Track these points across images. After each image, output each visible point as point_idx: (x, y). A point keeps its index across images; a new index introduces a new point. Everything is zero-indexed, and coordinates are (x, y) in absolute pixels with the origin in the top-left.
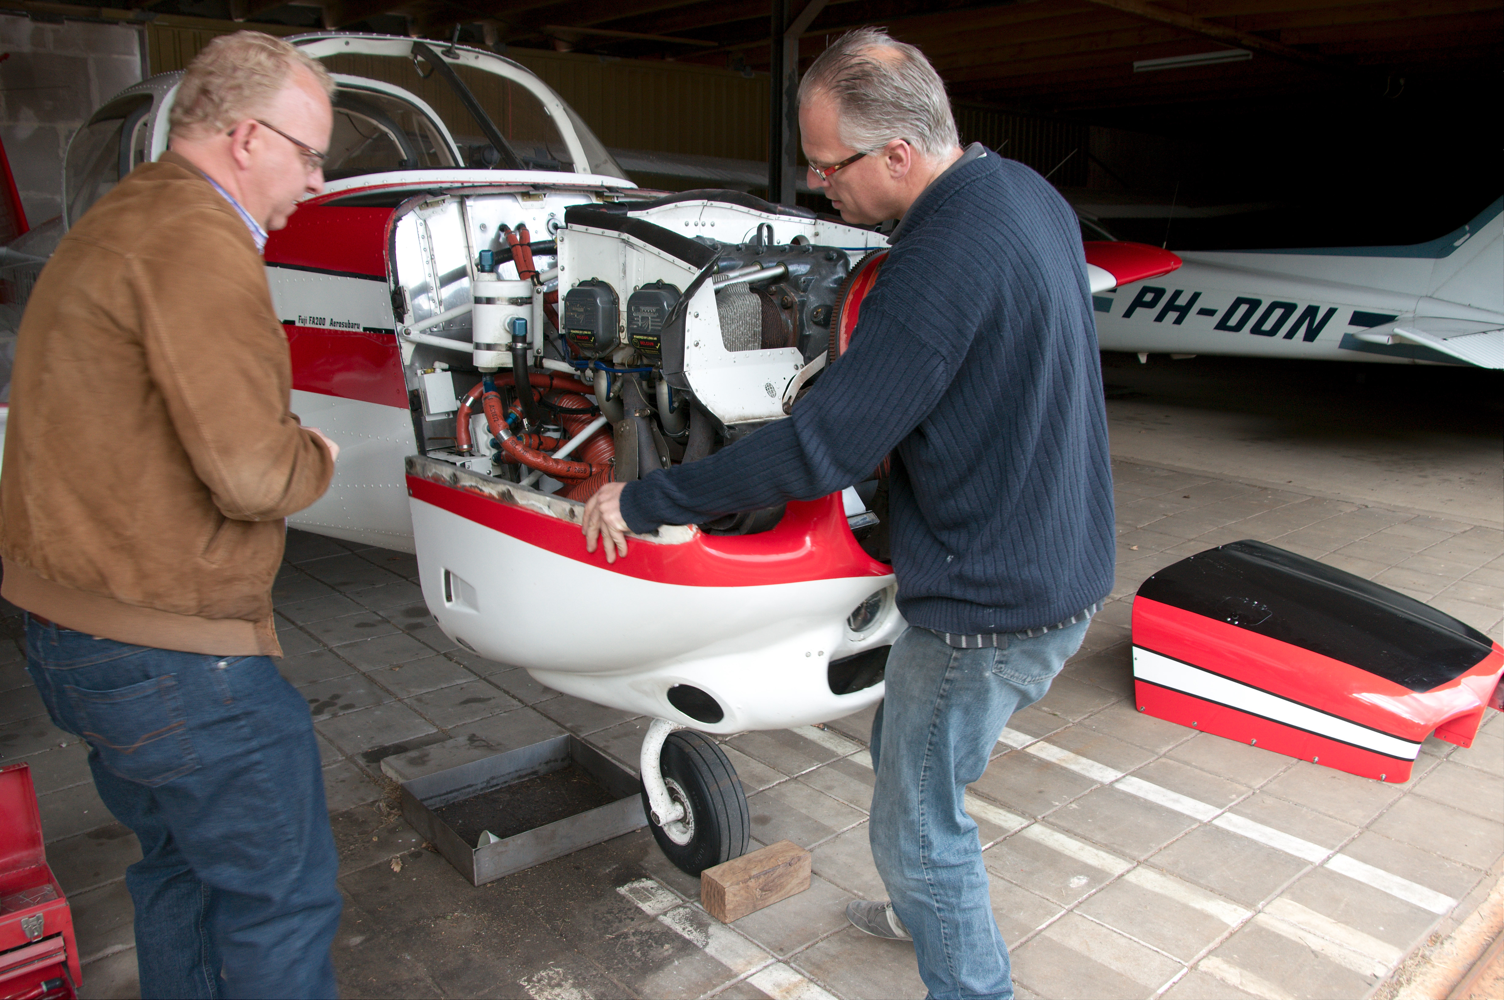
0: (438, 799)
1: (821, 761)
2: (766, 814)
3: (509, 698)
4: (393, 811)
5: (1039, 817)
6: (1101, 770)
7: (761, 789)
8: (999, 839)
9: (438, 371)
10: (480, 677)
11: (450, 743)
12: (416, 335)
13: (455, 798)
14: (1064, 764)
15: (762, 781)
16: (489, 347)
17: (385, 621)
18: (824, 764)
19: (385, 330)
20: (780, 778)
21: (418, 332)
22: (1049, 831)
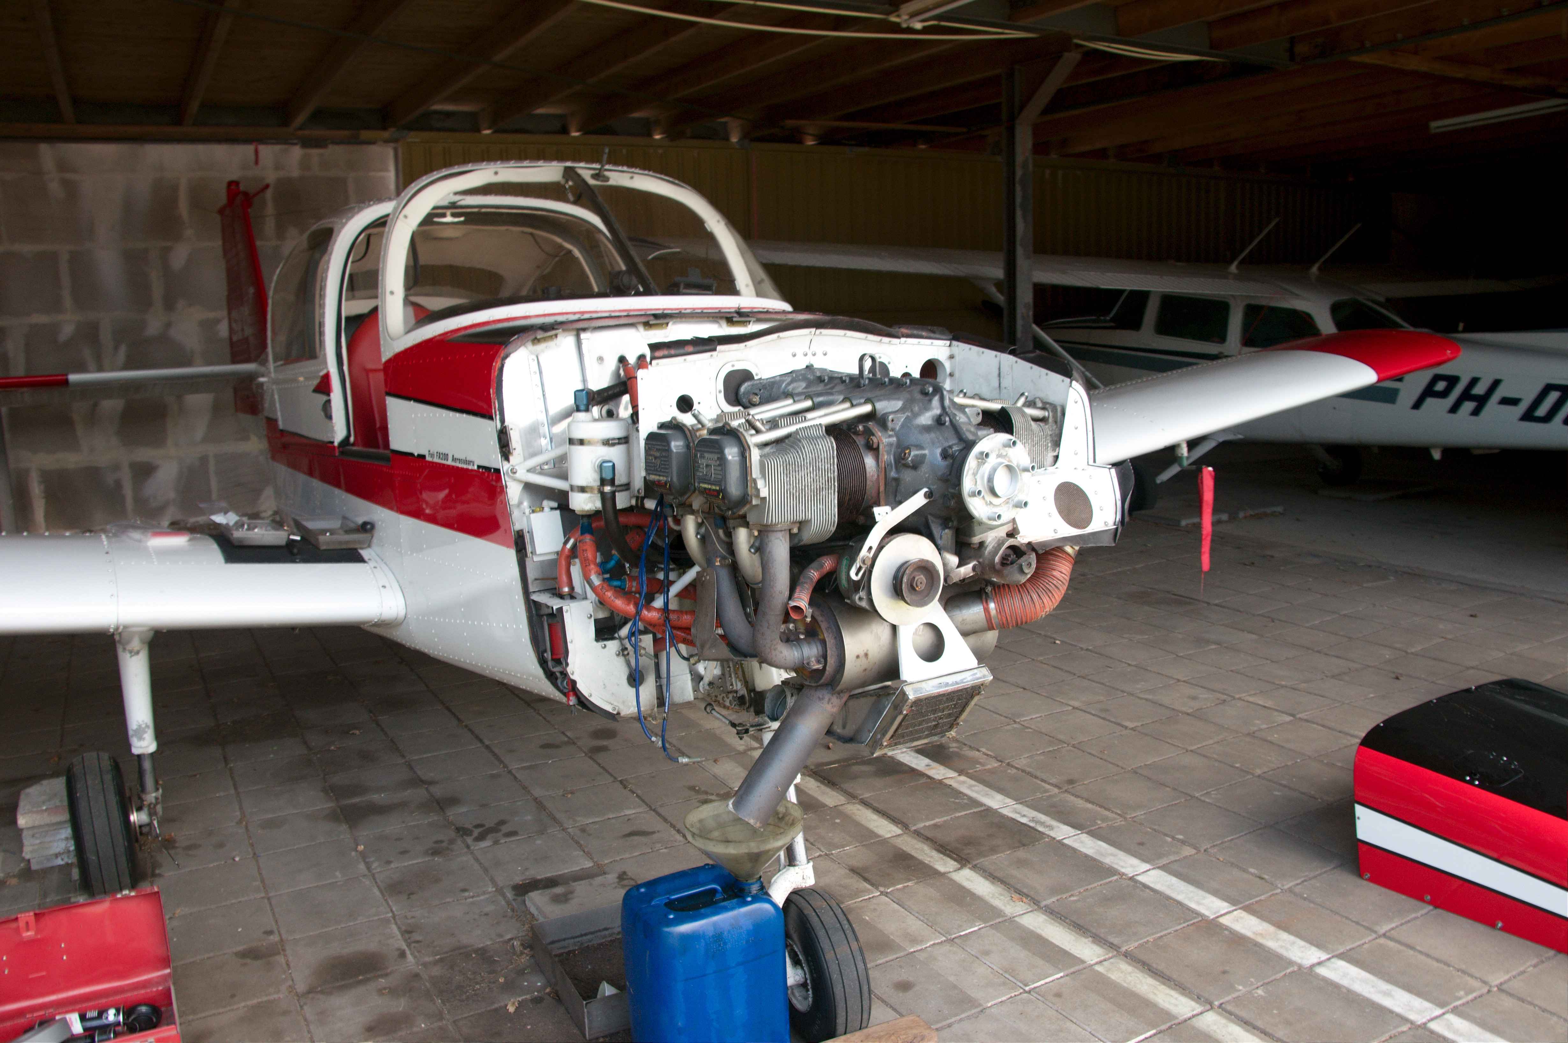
0: (572, 940)
1: (985, 923)
2: (911, 979)
3: (674, 832)
4: (526, 951)
5: (1217, 1003)
6: (1302, 949)
7: (912, 950)
8: (1164, 1027)
9: (547, 509)
10: (650, 807)
11: (599, 880)
12: (523, 474)
13: (590, 941)
14: (1260, 940)
15: (914, 941)
16: (583, 489)
17: (571, 742)
18: (987, 924)
19: (493, 468)
20: (935, 939)
21: (525, 471)
22: (1223, 1021)
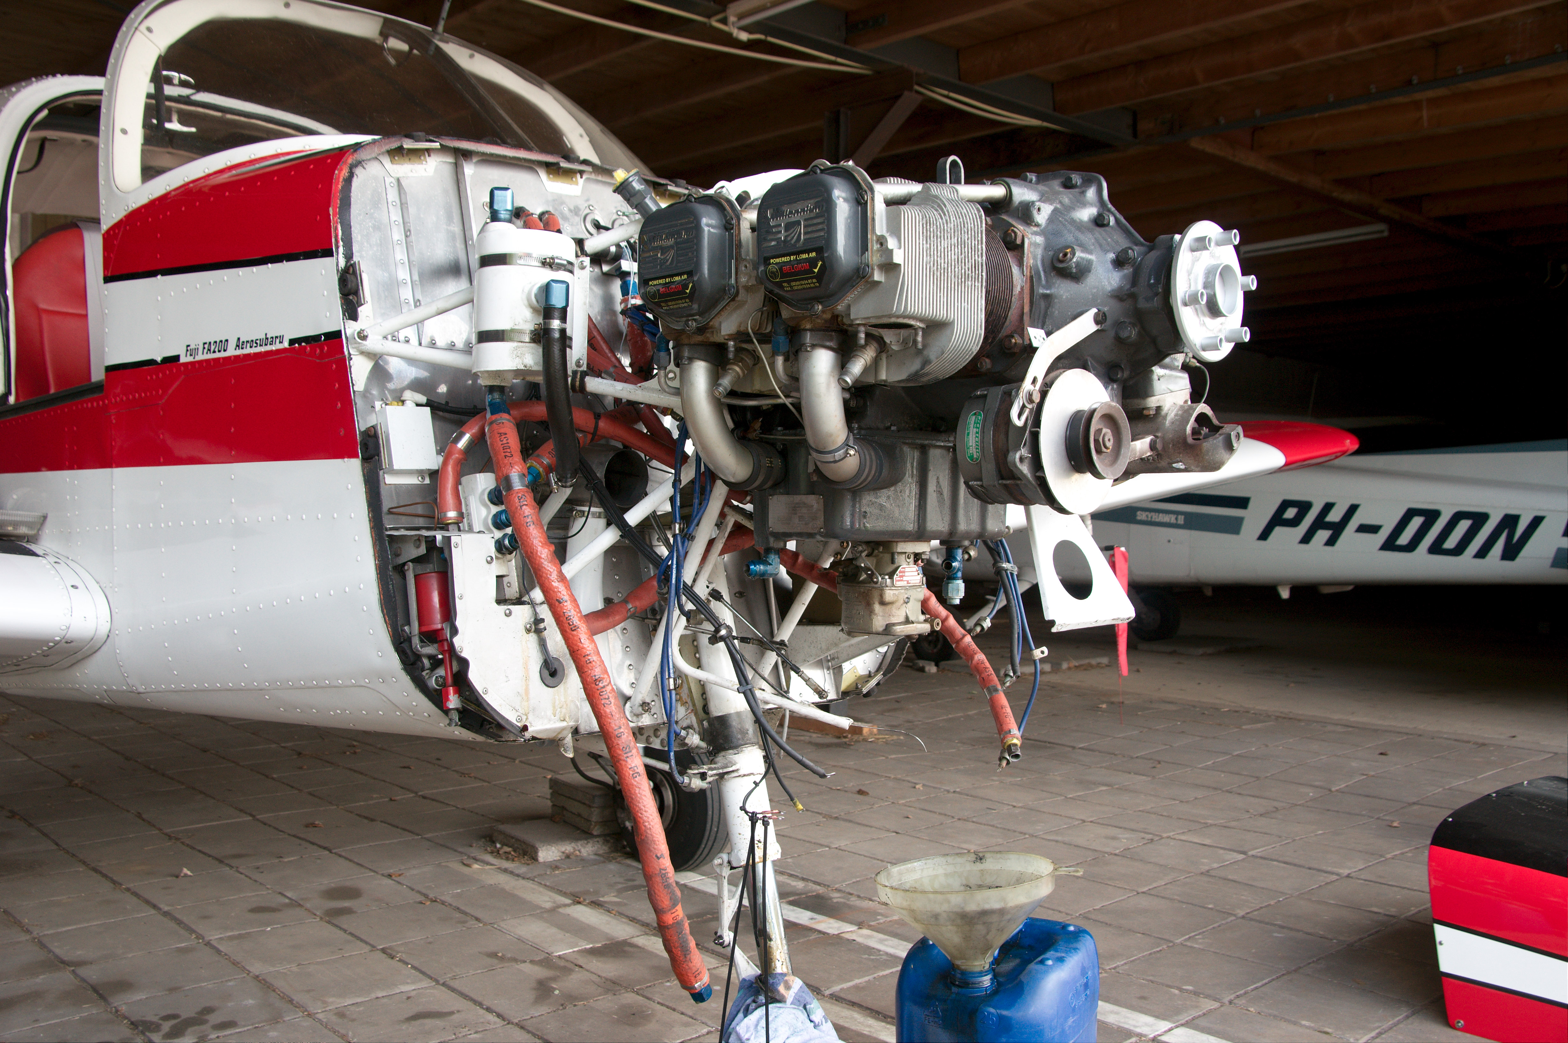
9: (410, 404)
10: (437, 982)
12: (377, 342)
16: (502, 336)
17: (295, 904)
19: (325, 334)
21: (381, 338)
